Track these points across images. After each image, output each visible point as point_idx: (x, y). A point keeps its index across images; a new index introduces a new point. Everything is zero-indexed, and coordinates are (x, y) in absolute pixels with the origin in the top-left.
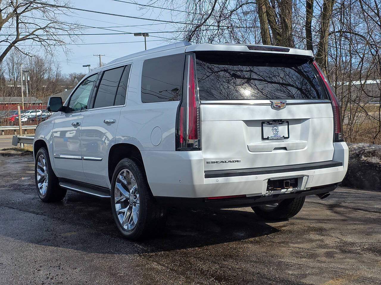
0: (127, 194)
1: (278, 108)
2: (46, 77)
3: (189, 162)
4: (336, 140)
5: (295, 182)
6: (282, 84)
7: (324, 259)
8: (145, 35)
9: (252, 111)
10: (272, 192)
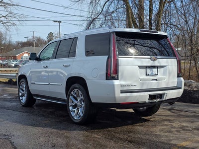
0: (76, 102)
1: (154, 60)
2: (3, 42)
3: (113, 85)
4: (178, 76)
5: (161, 96)
6: (150, 47)
7: (176, 133)
8: (60, 22)
9: (142, 61)
10: (151, 101)
